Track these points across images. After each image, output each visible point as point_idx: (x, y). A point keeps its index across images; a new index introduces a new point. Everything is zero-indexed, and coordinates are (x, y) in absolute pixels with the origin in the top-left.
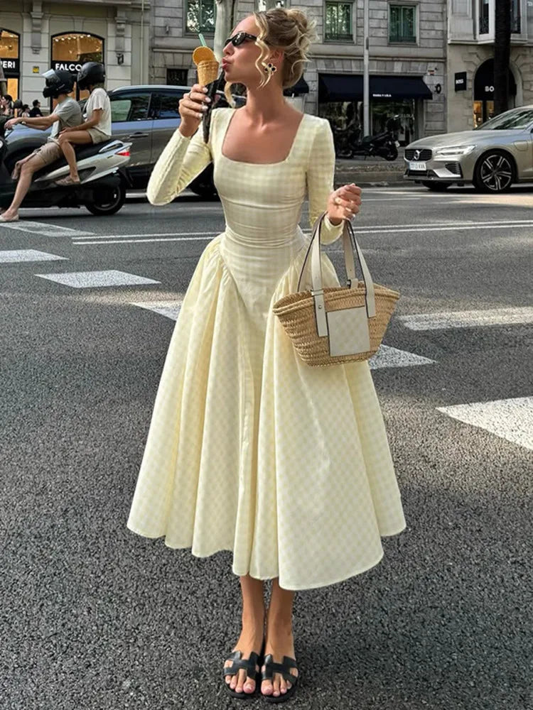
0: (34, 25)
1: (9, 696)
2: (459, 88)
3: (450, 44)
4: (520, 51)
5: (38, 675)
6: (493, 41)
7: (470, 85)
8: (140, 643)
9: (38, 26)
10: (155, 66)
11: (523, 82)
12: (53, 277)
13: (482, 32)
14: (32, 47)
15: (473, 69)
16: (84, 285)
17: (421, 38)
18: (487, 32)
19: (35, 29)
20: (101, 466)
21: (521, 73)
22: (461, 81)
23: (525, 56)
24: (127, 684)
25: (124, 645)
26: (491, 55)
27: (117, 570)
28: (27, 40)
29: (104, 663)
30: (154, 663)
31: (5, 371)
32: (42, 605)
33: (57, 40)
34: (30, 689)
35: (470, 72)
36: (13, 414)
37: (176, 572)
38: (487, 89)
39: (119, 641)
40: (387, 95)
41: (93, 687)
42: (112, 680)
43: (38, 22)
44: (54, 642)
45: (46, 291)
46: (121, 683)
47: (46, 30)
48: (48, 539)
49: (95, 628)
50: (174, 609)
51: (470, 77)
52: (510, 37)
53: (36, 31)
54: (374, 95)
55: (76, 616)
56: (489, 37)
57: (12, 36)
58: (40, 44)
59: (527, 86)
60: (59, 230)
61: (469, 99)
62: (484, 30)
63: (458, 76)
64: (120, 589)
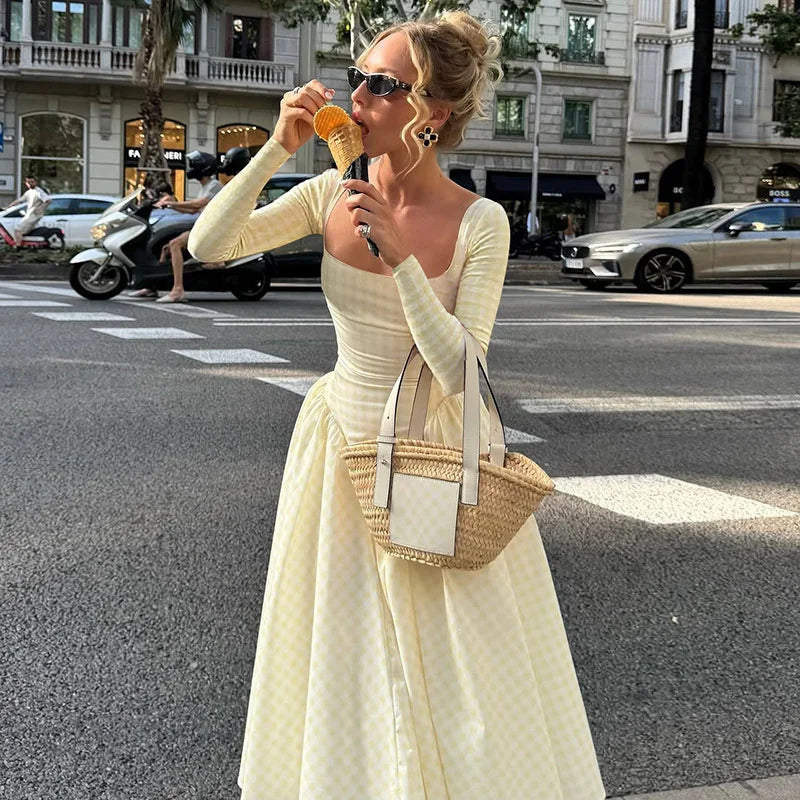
0: (200, 116)
1: (72, 668)
2: (637, 189)
3: (630, 143)
4: (722, 152)
5: (106, 653)
6: (685, 141)
7: (654, 185)
8: (213, 633)
9: (204, 117)
10: (320, 159)
11: (724, 185)
12: (187, 353)
13: (672, 130)
14: (198, 139)
15: (659, 169)
16: (216, 360)
17: (596, 136)
18: (680, 130)
19: (201, 120)
20: (201, 506)
21: (721, 174)
22: (642, 182)
23: (728, 157)
24: (194, 665)
25: (198, 634)
26: (681, 155)
27: (202, 580)
28: (193, 132)
29: (176, 647)
30: (222, 650)
31: (119, 430)
32: (122, 601)
33: (223, 132)
34: (96, 664)
35: (655, 172)
36: (120, 465)
37: (256, 584)
38: (676, 190)
39: (194, 630)
40: (557, 195)
41: (162, 666)
42: (181, 661)
43: (204, 113)
44: (129, 627)
45: (178, 365)
46: (189, 664)
47: (212, 120)
48: (138, 555)
49: (173, 619)
50: (249, 610)
51: (654, 177)
52: (706, 135)
53: (202, 122)
54: (544, 194)
55: (156, 610)
56: (682, 136)
57: (179, 127)
58: (206, 135)
59: (728, 189)
60: (203, 312)
61: (652, 200)
62: (676, 127)
63: (638, 176)
64: (202, 593)
